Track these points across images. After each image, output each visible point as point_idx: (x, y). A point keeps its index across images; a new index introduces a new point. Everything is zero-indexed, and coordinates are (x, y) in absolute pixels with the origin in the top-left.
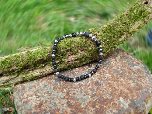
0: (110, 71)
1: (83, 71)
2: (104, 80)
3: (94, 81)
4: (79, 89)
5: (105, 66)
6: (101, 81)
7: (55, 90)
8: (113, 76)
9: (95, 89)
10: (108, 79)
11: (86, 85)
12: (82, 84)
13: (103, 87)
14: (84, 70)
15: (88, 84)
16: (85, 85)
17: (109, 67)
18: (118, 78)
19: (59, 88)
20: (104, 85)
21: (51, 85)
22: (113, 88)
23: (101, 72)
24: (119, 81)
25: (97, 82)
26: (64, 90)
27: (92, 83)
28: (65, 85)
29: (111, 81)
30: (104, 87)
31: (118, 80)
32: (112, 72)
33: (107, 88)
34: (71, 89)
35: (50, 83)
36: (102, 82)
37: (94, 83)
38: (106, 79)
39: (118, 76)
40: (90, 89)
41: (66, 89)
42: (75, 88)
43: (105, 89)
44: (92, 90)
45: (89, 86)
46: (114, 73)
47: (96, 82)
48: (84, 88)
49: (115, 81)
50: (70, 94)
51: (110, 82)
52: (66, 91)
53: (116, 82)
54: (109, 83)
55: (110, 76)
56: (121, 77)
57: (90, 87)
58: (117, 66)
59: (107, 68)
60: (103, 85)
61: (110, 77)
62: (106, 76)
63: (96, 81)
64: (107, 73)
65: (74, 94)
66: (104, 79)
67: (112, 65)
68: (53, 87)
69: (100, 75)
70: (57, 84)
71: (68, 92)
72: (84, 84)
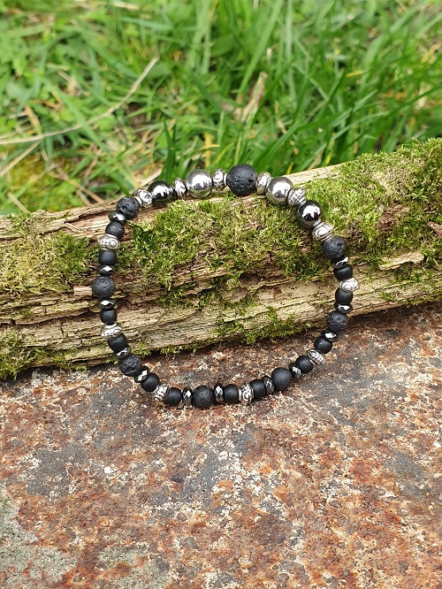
0: (367, 456)
1: (214, 430)
2: (309, 516)
3: (254, 512)
4: (154, 546)
5: (352, 422)
6: (293, 515)
7: (26, 527)
8: (374, 498)
9: (245, 562)
10: (335, 513)
11: (202, 525)
12: (182, 518)
13: (293, 557)
14: (223, 423)
15: (214, 524)
16: (196, 529)
17: (372, 429)
18: (393, 519)
19: (49, 518)
20: (301, 544)
21: (14, 488)
22: (341, 574)
23: (315, 457)
24: (393, 536)
25: (271, 520)
26: (74, 536)
27: (240, 522)
28: (87, 504)
29: (350, 530)
30: (297, 560)
31: (392, 528)
32: (376, 472)
33: (310, 568)
34: (115, 537)
35: (10, 474)
36: (296, 523)
37: (251, 523)
38: (325, 512)
39: (405, 503)
40: (215, 554)
41: (88, 534)
42: (138, 535)
43: (300, 574)
44: (222, 565)
45: (215, 536)
46: (388, 476)
47: (264, 517)
48: (183, 545)
49: (368, 531)
50: (102, 565)
51: (339, 533)
52: (82, 546)
53: (374, 542)
54: (331, 542)
55: (356, 492)
56: (416, 511)
57: (221, 545)
58: (427, 431)
59: (362, 434)
60: (294, 543)
61: (350, 505)
62: (333, 491)
63: (264, 510)
64: (347, 467)
65: (124, 569)
66: (312, 507)
67: (393, 419)
68: (19, 501)
69: (299, 475)
70: (45, 492)
71: (91, 549)
72: (192, 521)
